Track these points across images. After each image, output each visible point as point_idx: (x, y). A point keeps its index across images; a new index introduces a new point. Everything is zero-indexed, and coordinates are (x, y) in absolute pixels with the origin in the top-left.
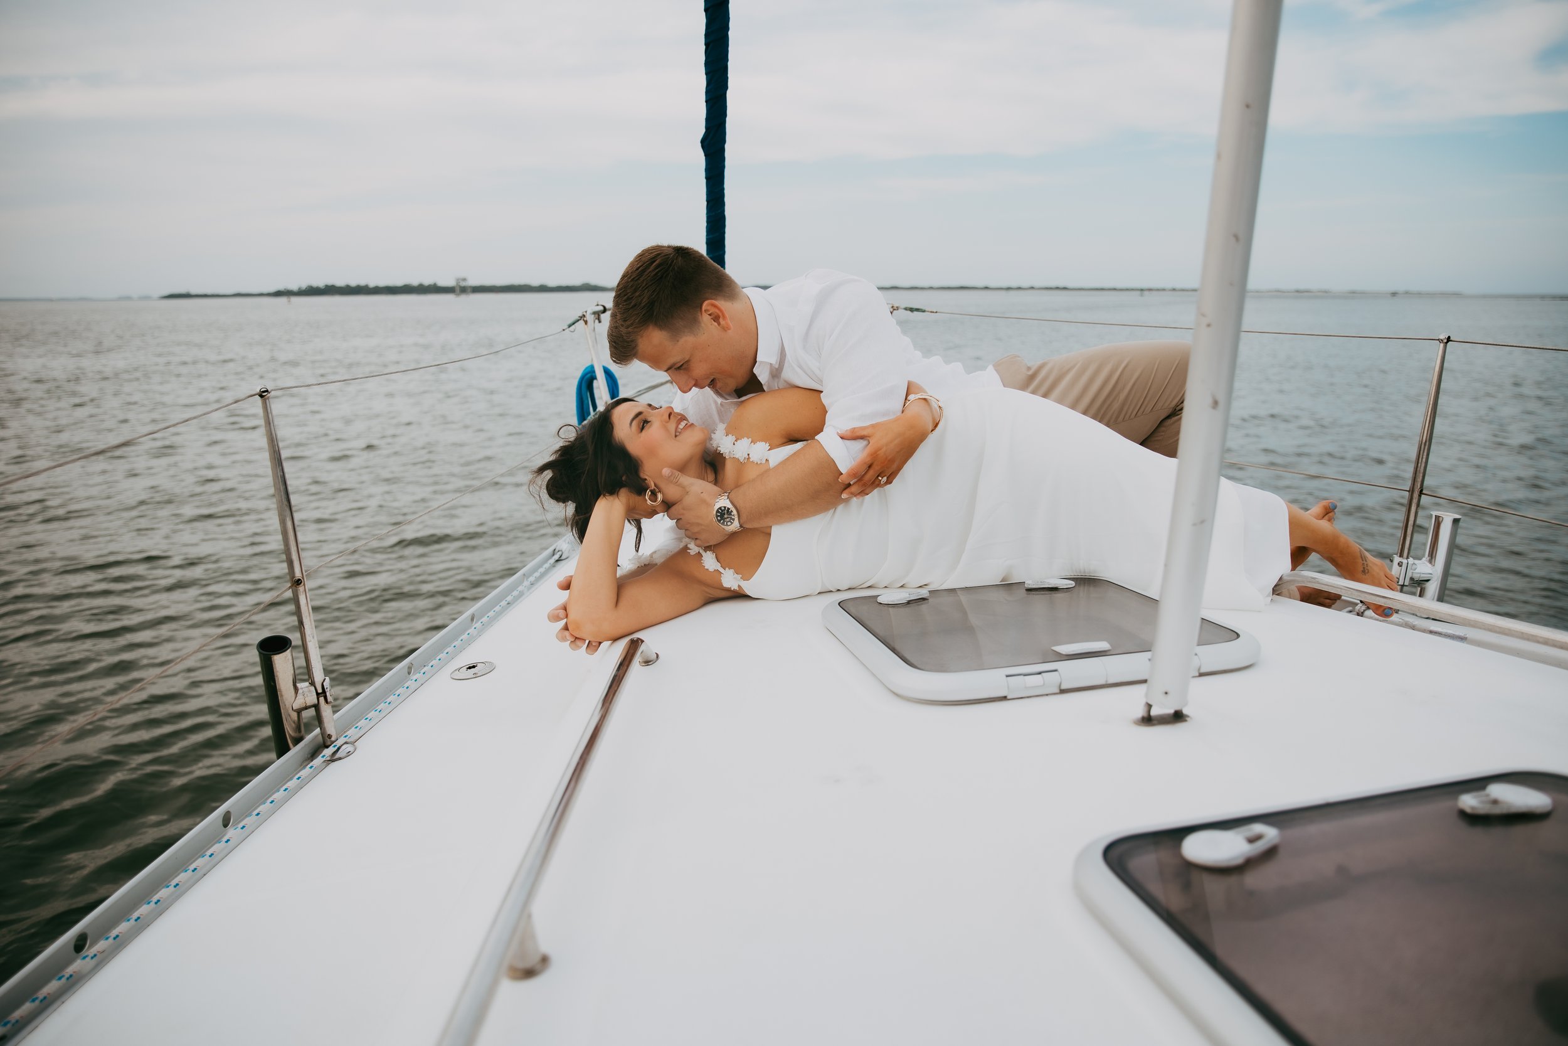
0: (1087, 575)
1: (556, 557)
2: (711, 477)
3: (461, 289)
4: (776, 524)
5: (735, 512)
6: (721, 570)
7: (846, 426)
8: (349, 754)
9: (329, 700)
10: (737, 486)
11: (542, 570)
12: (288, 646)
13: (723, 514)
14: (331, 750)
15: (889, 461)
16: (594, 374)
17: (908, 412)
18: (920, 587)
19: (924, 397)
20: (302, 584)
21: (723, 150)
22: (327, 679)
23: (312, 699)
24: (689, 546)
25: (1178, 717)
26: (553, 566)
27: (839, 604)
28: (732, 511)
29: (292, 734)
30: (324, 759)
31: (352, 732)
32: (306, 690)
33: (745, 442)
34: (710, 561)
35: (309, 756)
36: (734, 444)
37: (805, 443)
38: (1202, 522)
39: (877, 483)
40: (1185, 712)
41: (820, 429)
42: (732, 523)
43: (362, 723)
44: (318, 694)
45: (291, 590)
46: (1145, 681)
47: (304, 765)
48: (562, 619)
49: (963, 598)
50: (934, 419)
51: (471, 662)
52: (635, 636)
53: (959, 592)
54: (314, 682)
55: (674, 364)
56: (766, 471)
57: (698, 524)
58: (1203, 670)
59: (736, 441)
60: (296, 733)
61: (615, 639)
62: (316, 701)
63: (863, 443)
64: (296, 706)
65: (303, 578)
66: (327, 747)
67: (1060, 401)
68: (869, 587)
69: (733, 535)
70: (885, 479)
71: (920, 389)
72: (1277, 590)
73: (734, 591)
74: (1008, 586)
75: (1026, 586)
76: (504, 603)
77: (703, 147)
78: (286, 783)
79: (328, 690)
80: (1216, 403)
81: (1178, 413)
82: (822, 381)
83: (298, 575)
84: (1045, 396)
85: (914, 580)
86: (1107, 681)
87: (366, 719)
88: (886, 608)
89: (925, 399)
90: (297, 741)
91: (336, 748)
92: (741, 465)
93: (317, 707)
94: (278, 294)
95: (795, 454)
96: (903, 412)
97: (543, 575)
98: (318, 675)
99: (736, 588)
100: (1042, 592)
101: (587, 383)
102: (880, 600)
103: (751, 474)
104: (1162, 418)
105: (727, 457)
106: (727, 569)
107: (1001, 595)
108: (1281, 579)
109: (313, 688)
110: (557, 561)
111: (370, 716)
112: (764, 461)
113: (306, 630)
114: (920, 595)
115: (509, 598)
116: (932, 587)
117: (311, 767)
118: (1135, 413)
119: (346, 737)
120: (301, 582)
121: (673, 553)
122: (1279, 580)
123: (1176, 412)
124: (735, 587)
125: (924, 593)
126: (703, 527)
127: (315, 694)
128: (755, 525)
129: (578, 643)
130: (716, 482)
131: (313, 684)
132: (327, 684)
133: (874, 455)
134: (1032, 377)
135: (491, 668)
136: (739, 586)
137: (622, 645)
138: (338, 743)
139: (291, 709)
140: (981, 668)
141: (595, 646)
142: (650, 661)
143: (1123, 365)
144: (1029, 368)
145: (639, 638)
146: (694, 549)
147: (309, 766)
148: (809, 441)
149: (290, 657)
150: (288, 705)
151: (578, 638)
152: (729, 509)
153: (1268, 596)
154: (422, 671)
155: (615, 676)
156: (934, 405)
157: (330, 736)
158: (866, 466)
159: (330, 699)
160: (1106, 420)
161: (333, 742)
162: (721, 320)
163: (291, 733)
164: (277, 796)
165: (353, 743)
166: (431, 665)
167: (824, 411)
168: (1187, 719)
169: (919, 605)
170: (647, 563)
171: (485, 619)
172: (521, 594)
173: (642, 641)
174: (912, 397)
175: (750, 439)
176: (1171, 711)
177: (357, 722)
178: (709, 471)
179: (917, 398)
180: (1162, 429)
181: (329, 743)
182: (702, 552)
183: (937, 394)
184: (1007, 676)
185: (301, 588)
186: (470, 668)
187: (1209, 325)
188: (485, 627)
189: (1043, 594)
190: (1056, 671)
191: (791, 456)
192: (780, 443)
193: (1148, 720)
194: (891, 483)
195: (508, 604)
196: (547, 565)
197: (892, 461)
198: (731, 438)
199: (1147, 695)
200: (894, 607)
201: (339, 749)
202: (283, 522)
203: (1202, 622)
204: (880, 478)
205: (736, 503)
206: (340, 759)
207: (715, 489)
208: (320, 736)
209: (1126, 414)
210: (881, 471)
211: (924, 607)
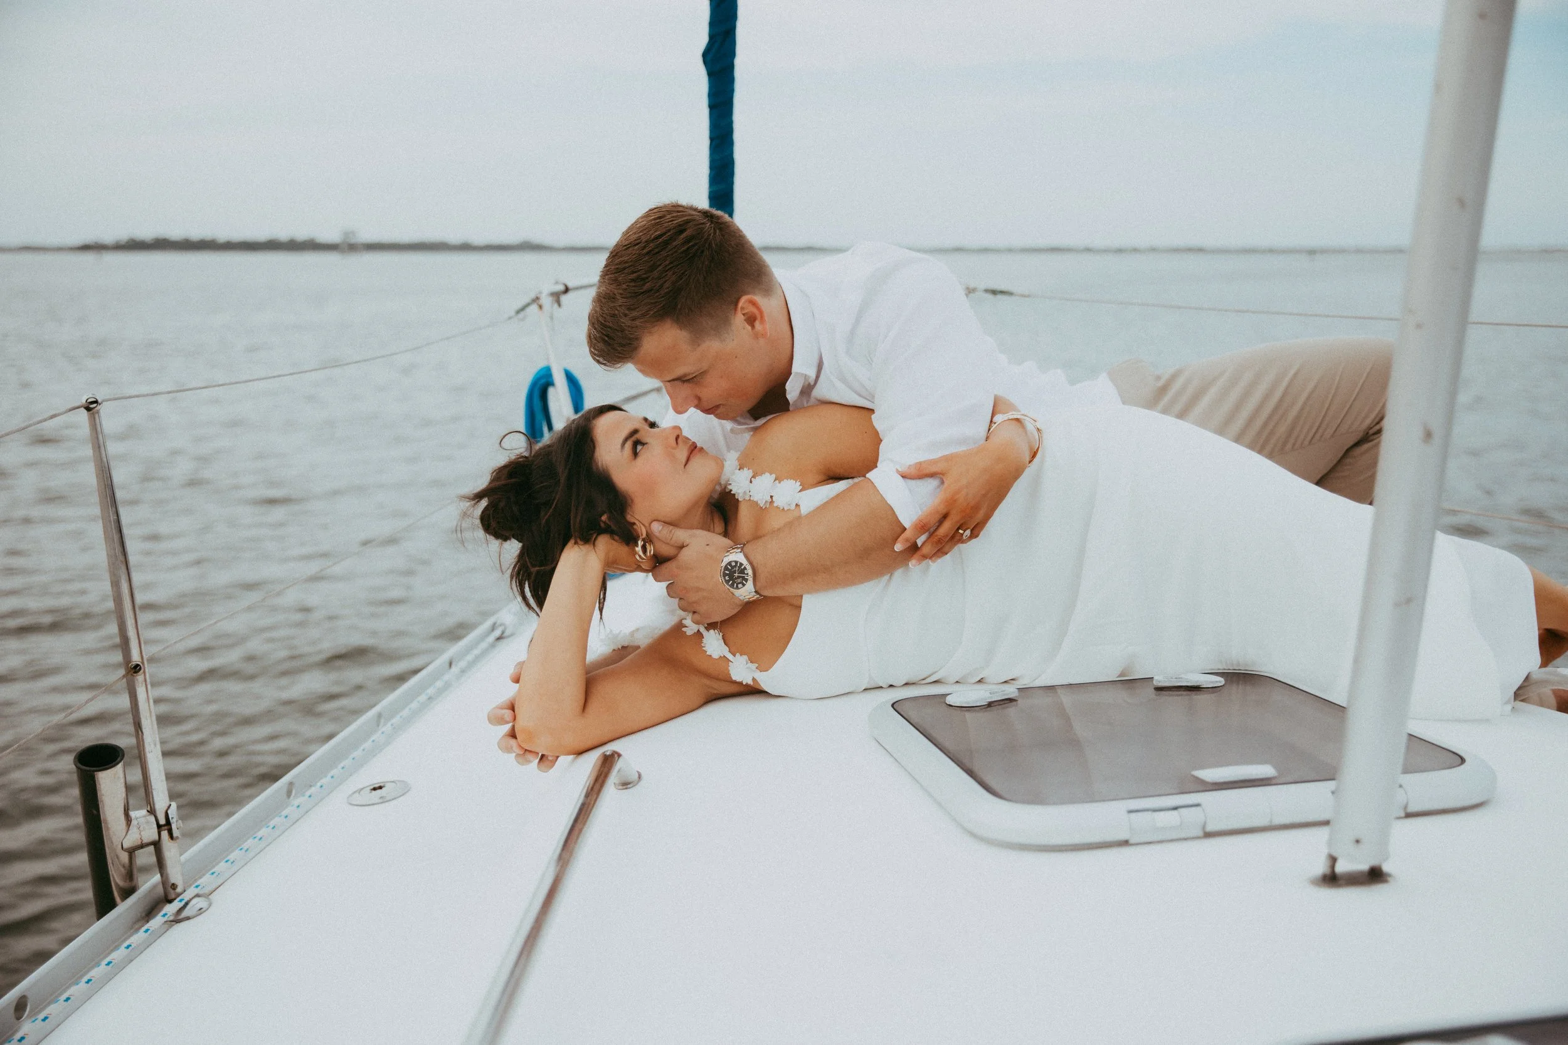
0: (1242, 668)
1: (497, 633)
2: (719, 526)
3: (349, 247)
4: (808, 592)
5: (750, 571)
6: (730, 656)
7: (911, 457)
8: (201, 911)
9: (175, 835)
10: (757, 537)
11: (476, 652)
12: (119, 759)
13: (734, 575)
14: (175, 906)
15: (972, 508)
16: (550, 380)
17: (996, 440)
18: (1005, 682)
19: (1015, 417)
20: (142, 671)
21: (731, 67)
22: (174, 805)
23: (151, 834)
24: (684, 622)
25: (1375, 875)
26: (493, 646)
27: (893, 705)
28: (745, 568)
29: (121, 883)
30: (166, 918)
31: (206, 881)
32: (143, 820)
33: (766, 480)
34: (714, 644)
35: (144, 915)
36: (751, 482)
37: (850, 481)
38: (1409, 601)
39: (957, 538)
40: (1386, 868)
41: (872, 464)
42: (744, 585)
43: (221, 866)
44: (159, 826)
45: (125, 680)
46: (1326, 823)
47: (137, 927)
48: (507, 723)
49: (1066, 699)
50: (1031, 448)
51: (376, 782)
52: (609, 749)
53: (1059, 691)
54: (155, 811)
55: (685, 375)
56: (795, 520)
57: (698, 589)
58: (1411, 809)
59: (754, 477)
60: (125, 882)
61: (580, 753)
62: (156, 837)
63: (932, 483)
64: (127, 844)
65: (143, 663)
66: (170, 901)
67: (1202, 423)
68: (935, 681)
69: (748, 607)
70: (968, 532)
71: (1011, 407)
72: (1523, 693)
73: (747, 685)
74: (1129, 683)
75: (1154, 682)
76: (423, 698)
77: (705, 62)
78: (109, 954)
79: (175, 820)
80: (1428, 435)
81: (1371, 438)
82: (873, 397)
83: (136, 658)
84: (1181, 415)
85: (996, 671)
86: (1271, 821)
87: (227, 861)
88: (958, 712)
89: (1017, 420)
90: (127, 893)
91: (183, 903)
92: (762, 512)
93: (157, 845)
94: (86, 248)
95: (838, 497)
96: (987, 438)
97: (477, 659)
98: (161, 800)
99: (750, 682)
100: (1177, 693)
101: (540, 389)
102: (950, 700)
103: (775, 522)
104: (1349, 446)
105: (740, 500)
106: (738, 655)
107: (1121, 696)
108: (1527, 678)
109: (152, 819)
110: (499, 639)
111: (232, 857)
112: (793, 507)
113: (144, 737)
114: (1004, 695)
115: (431, 691)
116: (1022, 683)
117: (146, 931)
118: (1309, 438)
119: (197, 887)
120: (140, 669)
121: (662, 632)
122: (1525, 681)
123: (1371, 436)
124: (747, 680)
125: (1011, 691)
126: (705, 594)
127: (155, 826)
128: (779, 592)
129: (529, 756)
130: (726, 534)
131: (152, 812)
132: (173, 813)
133: (951, 502)
134: (1163, 390)
135: (404, 789)
136: (754, 679)
137: (592, 760)
138: (186, 896)
139: (120, 846)
140: (1091, 798)
141: (551, 761)
142: (629, 783)
143: (1292, 372)
144: (1158, 378)
145: (614, 752)
146: (691, 628)
147: (144, 929)
148: (856, 480)
149: (121, 775)
150: (116, 842)
151: (528, 750)
152: (741, 564)
153: (1507, 703)
154: (308, 793)
155: (583, 805)
156: (1030, 426)
157: (174, 886)
158: (938, 517)
159: (176, 833)
160: (1268, 448)
161: (179, 895)
162: (757, 324)
163: (118, 881)
164: (95, 973)
165: (207, 896)
166: (319, 784)
167: (877, 440)
168: (1389, 879)
169: (1004, 708)
170: (626, 644)
171: (396, 720)
172: (447, 686)
173: (619, 755)
174: (999, 418)
175: (774, 476)
176: (1364, 867)
177: (214, 867)
178: (716, 520)
179: (1006, 419)
180: (1348, 461)
181: (173, 896)
182: (702, 630)
183: (1035, 413)
184: (1130, 812)
185: (140, 678)
186: (375, 789)
187: (1419, 326)
188: (397, 730)
189: (1178, 695)
190: (1198, 805)
191: (833, 499)
192: (815, 482)
193: (1332, 879)
194: (977, 536)
195: (429, 699)
196: (484, 645)
197: (976, 508)
198: (747, 473)
199: (1330, 843)
200: (969, 710)
201: (187, 904)
202: (116, 584)
203: (1409, 740)
204: (961, 531)
205: (752, 558)
206: (188, 918)
207: (726, 542)
208: (161, 887)
209: (1296, 440)
210: (962, 522)
211: (1011, 711)
